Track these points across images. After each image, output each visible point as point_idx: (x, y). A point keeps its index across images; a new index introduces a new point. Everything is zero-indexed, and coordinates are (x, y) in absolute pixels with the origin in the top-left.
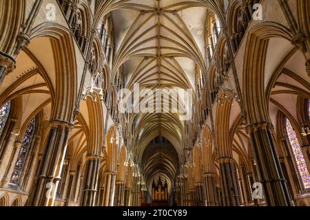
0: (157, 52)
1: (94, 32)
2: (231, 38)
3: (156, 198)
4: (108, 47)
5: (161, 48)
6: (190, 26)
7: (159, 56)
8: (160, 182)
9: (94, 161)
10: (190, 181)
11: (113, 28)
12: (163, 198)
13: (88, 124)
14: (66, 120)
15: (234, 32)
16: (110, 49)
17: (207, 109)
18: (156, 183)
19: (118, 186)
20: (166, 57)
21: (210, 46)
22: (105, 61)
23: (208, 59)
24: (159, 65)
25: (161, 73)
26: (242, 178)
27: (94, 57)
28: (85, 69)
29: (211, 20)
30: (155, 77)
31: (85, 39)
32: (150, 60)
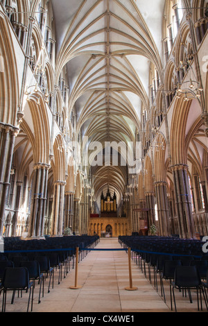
0: (106, 49)
1: (32, 19)
2: (196, 25)
3: (105, 209)
4: (49, 42)
5: (111, 43)
6: (145, 14)
7: (108, 54)
8: (109, 194)
9: (42, 170)
10: (140, 192)
11: (54, 18)
12: (112, 209)
13: (33, 131)
14: (9, 123)
15: (199, 17)
16: (52, 44)
17: (161, 116)
18: (105, 195)
19: (66, 196)
20: (117, 55)
21: (168, 40)
22: (47, 58)
23: (165, 56)
24: (107, 66)
25: (111, 75)
26: (194, 187)
27: (34, 53)
28: (25, 65)
29: (172, 5)
30: (103, 80)
31: (23, 28)
32: (98, 58)
